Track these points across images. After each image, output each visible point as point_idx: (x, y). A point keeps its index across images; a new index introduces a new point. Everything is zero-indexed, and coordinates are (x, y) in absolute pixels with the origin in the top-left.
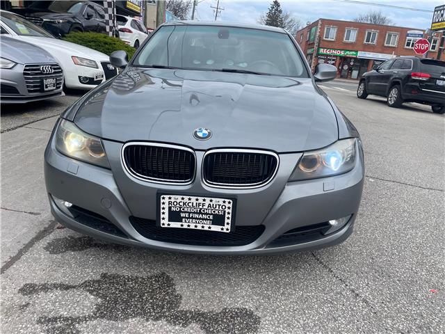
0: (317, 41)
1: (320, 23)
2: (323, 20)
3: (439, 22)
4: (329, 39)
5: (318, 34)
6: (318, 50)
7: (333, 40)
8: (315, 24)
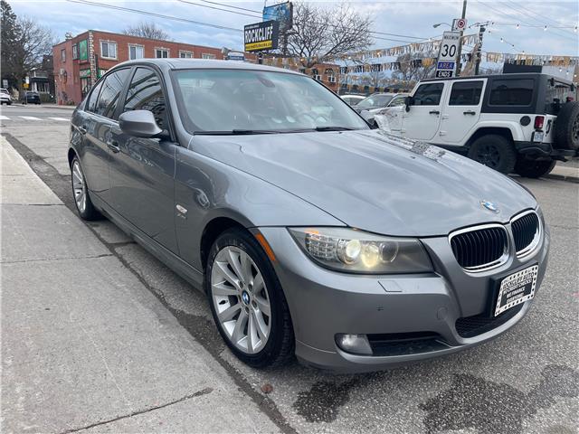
0: (92, 59)
1: (91, 35)
2: (95, 33)
3: (251, 42)
4: (109, 58)
5: (92, 50)
6: (98, 73)
7: (115, 59)
8: (84, 36)
